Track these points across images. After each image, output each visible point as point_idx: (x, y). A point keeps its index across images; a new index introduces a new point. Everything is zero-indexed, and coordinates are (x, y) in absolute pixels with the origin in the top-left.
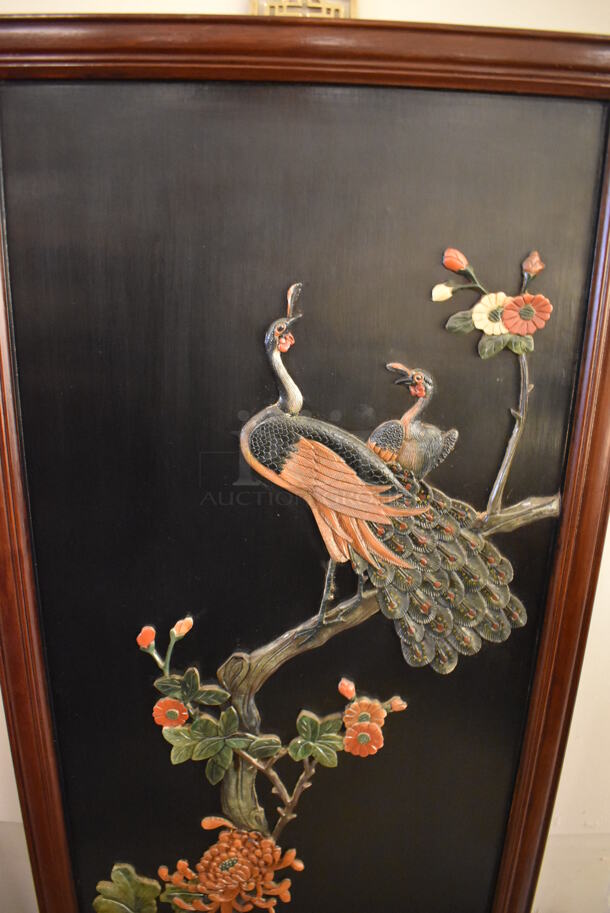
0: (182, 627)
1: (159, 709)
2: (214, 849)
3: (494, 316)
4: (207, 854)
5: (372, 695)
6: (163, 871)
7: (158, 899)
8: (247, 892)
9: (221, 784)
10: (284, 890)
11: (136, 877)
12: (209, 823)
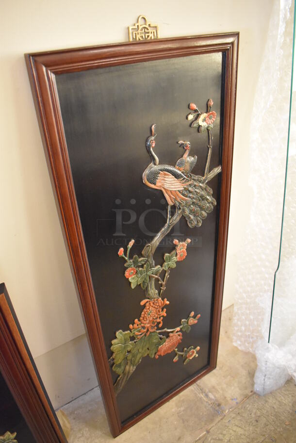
0: (131, 244)
2: (145, 310)
3: (204, 120)
4: (143, 313)
6: (131, 326)
7: (130, 336)
8: (155, 319)
9: (146, 288)
10: (164, 313)
11: (123, 333)
12: (143, 303)
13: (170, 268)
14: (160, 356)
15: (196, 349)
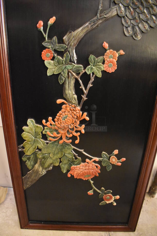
0: (52, 21)
1: (43, 54)
2: (60, 112)
4: (58, 114)
6: (44, 121)
7: (42, 132)
8: (70, 129)
9: (63, 84)
10: (82, 129)
11: (35, 124)
12: (59, 101)
13: (94, 76)
14: (72, 176)
15: (116, 197)
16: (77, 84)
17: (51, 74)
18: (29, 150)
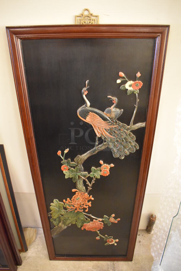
0: (66, 151)
1: (62, 167)
2: (75, 196)
3: (130, 86)
4: (73, 197)
5: (107, 163)
6: (64, 201)
7: (63, 206)
8: (82, 204)
9: (76, 182)
10: (90, 204)
11: (59, 202)
12: (73, 190)
13: (95, 177)
14: (85, 229)
15: (116, 240)
16: (84, 182)
17: (68, 178)
18: (55, 216)
